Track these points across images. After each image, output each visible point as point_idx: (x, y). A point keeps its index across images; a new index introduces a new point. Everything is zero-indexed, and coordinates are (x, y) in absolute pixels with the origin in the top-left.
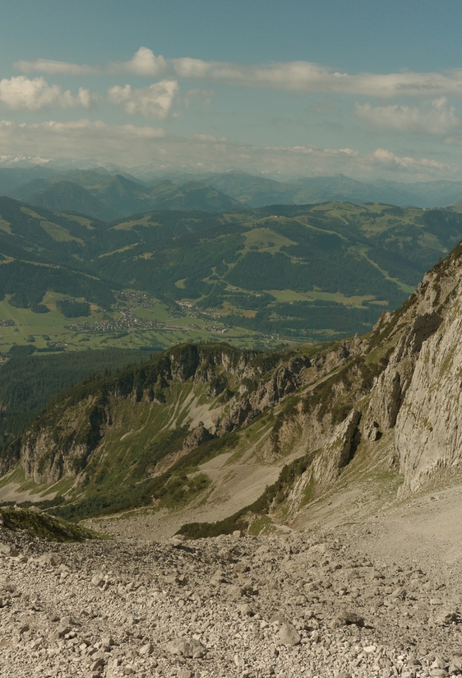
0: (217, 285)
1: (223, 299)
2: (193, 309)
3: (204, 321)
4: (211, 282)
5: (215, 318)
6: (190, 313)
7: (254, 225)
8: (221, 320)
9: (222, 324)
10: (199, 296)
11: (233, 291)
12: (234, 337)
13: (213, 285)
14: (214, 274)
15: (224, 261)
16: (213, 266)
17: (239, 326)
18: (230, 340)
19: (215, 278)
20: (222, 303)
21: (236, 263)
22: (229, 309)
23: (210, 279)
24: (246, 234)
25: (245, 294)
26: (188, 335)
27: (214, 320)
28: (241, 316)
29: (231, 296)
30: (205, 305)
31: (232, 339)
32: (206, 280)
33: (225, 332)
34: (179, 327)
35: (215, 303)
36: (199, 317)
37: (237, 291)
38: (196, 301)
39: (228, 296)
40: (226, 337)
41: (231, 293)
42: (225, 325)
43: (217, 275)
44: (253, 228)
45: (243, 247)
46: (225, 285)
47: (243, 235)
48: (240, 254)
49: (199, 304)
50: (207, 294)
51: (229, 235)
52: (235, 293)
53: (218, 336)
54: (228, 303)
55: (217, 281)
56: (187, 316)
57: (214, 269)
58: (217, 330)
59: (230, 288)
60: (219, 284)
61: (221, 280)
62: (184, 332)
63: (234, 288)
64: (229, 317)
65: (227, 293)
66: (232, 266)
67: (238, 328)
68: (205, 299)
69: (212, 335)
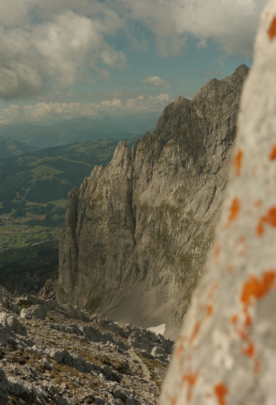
0: (21, 203)
1: (25, 211)
2: (9, 219)
3: (17, 226)
4: (17, 202)
5: (23, 223)
6: (8, 222)
7: (36, 164)
8: (26, 223)
9: (27, 226)
10: (11, 211)
11: (31, 205)
12: (35, 233)
13: (18, 203)
14: (18, 196)
15: (22, 188)
16: (16, 192)
17: (37, 225)
18: (33, 235)
19: (19, 199)
20: (25, 213)
21: (30, 188)
22: (30, 216)
23: (16, 200)
24: (33, 170)
25: (38, 206)
26: (9, 236)
27: (22, 224)
28: (37, 219)
29: (30, 208)
30: (15, 216)
31: (34, 234)
32: (14, 201)
33: (29, 231)
34: (3, 232)
35: (21, 214)
36: (13, 224)
37: (33, 205)
38: (10, 214)
39: (28, 208)
40: (31, 234)
41: (30, 206)
42: (29, 226)
43: (20, 197)
44: (37, 166)
45: (32, 178)
46: (25, 202)
47: (31, 171)
48: (32, 183)
49: (12, 216)
50: (16, 209)
51: (23, 172)
52: (32, 206)
53: (26, 234)
54: (29, 213)
55: (20, 200)
56: (7, 224)
57: (18, 194)
58: (25, 230)
59: (28, 203)
60: (22, 202)
61: (23, 200)
62: (6, 235)
63: (31, 203)
64: (30, 221)
65: (27, 207)
66: (28, 190)
67: (36, 227)
68: (15, 213)
69: (23, 234)
